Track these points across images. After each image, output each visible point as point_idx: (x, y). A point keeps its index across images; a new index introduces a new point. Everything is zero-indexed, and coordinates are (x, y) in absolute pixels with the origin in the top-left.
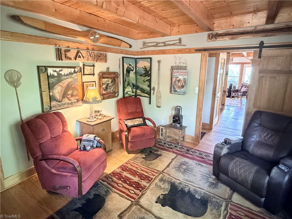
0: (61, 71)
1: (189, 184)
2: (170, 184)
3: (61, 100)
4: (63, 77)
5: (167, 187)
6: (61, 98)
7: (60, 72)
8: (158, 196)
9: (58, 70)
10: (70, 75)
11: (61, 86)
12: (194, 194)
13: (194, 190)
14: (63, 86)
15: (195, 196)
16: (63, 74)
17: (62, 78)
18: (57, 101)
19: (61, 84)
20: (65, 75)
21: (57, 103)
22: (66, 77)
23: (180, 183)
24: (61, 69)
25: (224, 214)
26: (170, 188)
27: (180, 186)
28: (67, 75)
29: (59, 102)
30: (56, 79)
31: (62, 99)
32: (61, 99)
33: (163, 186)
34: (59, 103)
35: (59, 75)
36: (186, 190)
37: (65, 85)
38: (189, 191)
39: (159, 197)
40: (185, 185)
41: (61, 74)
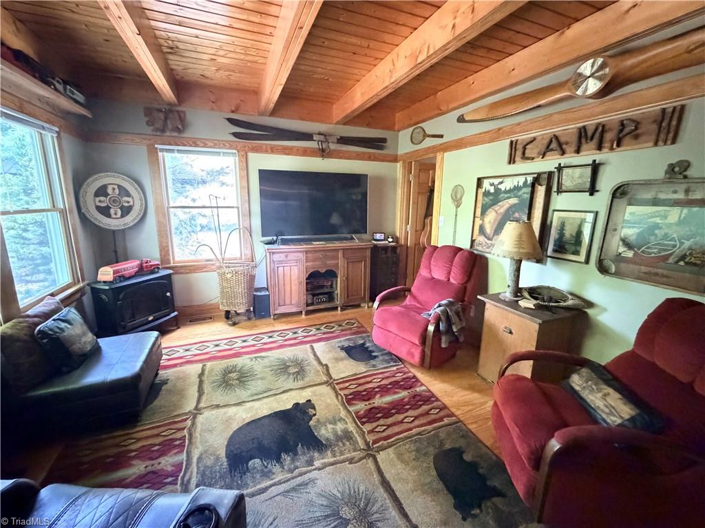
0: (501, 183)
1: (293, 478)
2: (324, 442)
3: (491, 237)
4: (502, 195)
5: (323, 431)
6: (493, 232)
7: (500, 187)
8: (316, 408)
9: (496, 181)
10: (515, 192)
11: (496, 212)
12: (266, 464)
13: (270, 471)
14: (499, 212)
15: (261, 460)
16: (503, 189)
17: (500, 197)
18: (486, 237)
19: (496, 208)
20: (506, 192)
21: (486, 240)
22: (506, 196)
23: (310, 462)
24: (500, 180)
25: (190, 470)
26: (316, 434)
27: (304, 454)
28: (510, 191)
29: (489, 239)
30: (491, 198)
31: (493, 236)
32: (492, 234)
33: (330, 427)
34: (488, 241)
35: (498, 191)
36: (286, 459)
37: (502, 210)
38: (278, 460)
39: (314, 408)
40: (297, 468)
41: (501, 189)
